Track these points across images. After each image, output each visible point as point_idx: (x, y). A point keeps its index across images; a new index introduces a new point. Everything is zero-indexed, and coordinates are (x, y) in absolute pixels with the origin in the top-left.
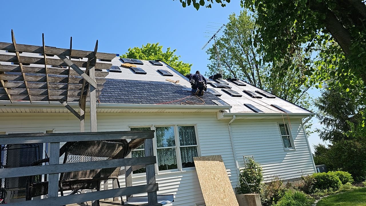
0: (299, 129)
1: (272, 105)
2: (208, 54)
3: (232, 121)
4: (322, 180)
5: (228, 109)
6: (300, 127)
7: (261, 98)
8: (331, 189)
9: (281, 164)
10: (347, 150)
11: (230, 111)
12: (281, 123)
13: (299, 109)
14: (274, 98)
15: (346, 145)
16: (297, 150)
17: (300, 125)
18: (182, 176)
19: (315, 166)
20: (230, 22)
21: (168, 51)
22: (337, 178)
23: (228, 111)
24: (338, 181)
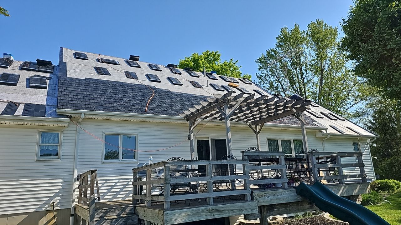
0: (365, 147)
1: (347, 127)
2: (257, 63)
3: (327, 138)
4: (383, 185)
5: (325, 130)
6: (366, 145)
7: (336, 120)
8: (391, 191)
9: (354, 172)
10: (398, 165)
11: (326, 132)
12: (356, 141)
13: (366, 132)
14: (345, 120)
15: (396, 161)
17: (366, 144)
19: (375, 175)
20: (281, 35)
21: (231, 61)
22: (393, 184)
23: (324, 131)
24: (394, 186)
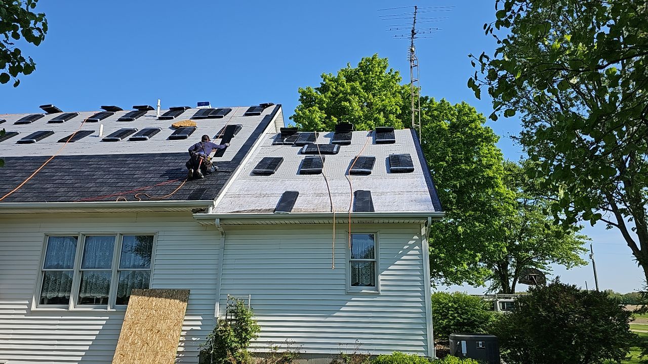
0: (406, 247)
1: (355, 193)
5: (208, 206)
6: (411, 242)
7: (369, 174)
16: (382, 293)
17: (416, 237)
18: (108, 318)
